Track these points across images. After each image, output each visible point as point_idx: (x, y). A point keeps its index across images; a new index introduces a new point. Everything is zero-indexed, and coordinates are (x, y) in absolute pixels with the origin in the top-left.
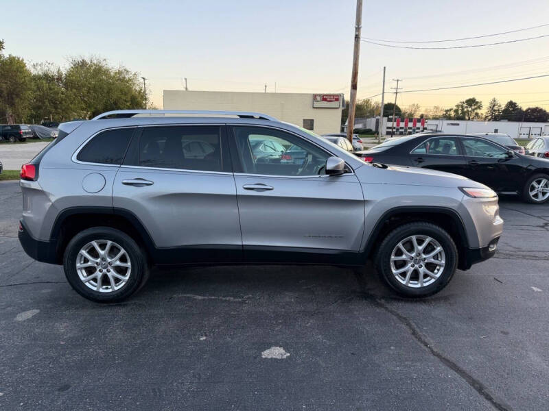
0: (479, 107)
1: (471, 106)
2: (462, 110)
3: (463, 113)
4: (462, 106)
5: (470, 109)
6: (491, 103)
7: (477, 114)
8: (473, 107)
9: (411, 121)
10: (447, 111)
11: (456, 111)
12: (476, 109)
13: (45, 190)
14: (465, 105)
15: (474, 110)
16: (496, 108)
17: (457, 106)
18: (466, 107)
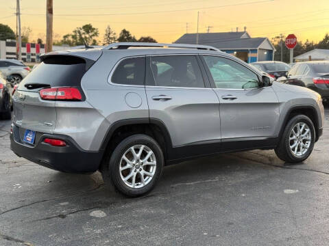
0: (96, 34)
1: (88, 32)
2: (80, 35)
3: (81, 39)
4: (79, 32)
5: (87, 36)
6: (106, 31)
7: (95, 41)
8: (91, 34)
9: (23, 46)
10: (65, 37)
11: (74, 37)
12: (93, 35)
13: (96, 108)
14: (82, 31)
15: (91, 37)
16: (111, 36)
17: (75, 32)
18: (84, 33)
